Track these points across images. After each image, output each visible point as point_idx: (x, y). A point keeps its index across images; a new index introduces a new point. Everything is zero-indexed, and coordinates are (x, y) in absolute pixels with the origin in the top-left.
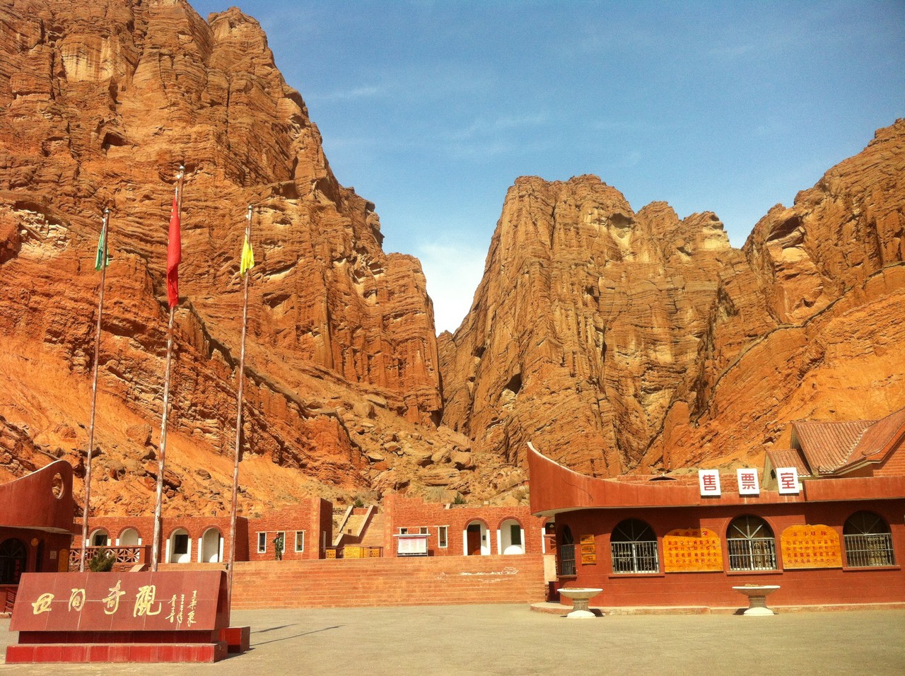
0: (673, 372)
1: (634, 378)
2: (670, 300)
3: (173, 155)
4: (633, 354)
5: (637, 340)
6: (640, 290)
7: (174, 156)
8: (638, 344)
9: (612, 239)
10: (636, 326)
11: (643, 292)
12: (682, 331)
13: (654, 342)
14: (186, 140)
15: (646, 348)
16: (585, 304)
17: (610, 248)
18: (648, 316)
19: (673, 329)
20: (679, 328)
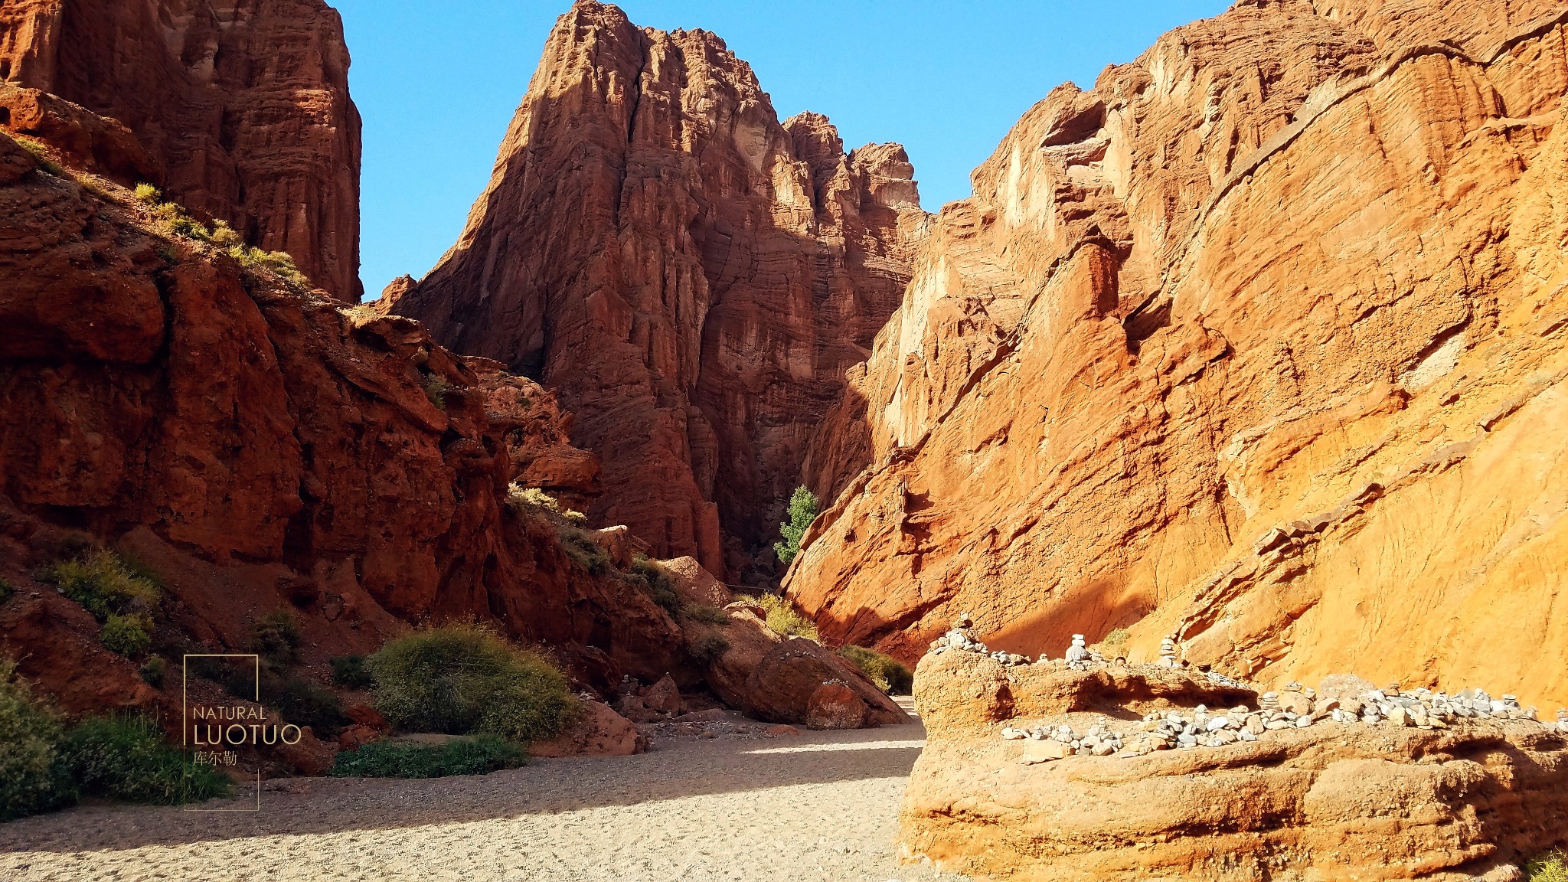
0: (812, 396)
1: (747, 395)
2: (821, 274)
4: (751, 353)
5: (761, 331)
6: (774, 248)
8: (762, 336)
9: (735, 150)
10: (762, 306)
11: (777, 253)
12: (834, 329)
13: (788, 338)
15: (773, 347)
16: (680, 247)
17: (730, 165)
18: (782, 294)
19: (820, 323)
20: (830, 323)
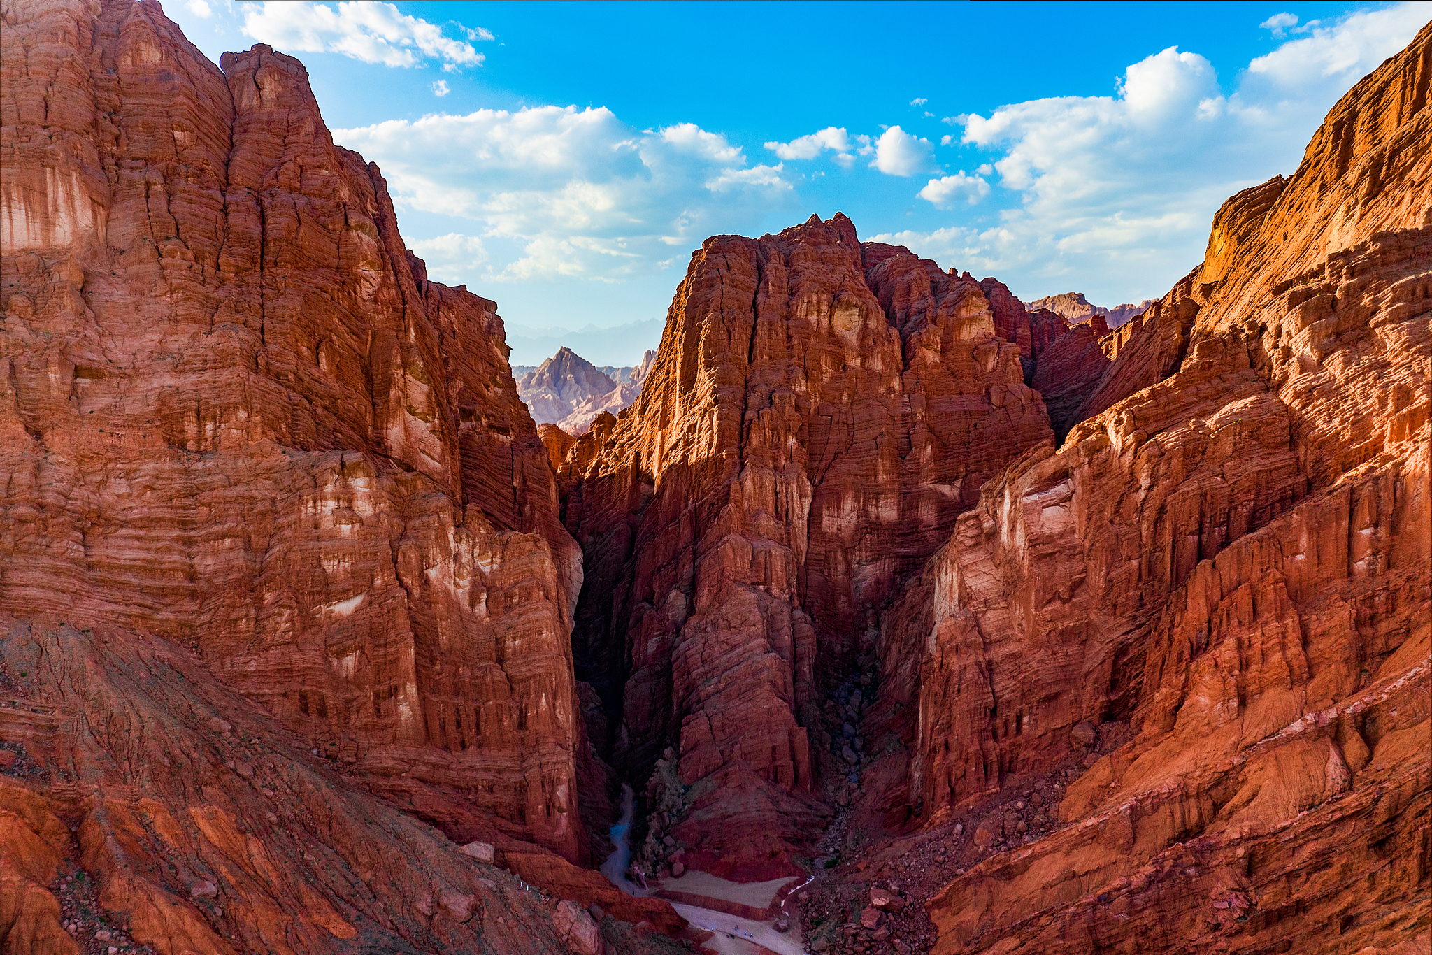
0: (898, 536)
1: (846, 550)
3: (183, 397)
4: (848, 515)
5: (855, 495)
7: (185, 401)
8: (856, 499)
9: (834, 335)
10: (856, 475)
14: (199, 365)
15: (866, 505)
16: (789, 457)
17: (830, 352)
18: (872, 460)
19: (904, 475)
20: (913, 473)
